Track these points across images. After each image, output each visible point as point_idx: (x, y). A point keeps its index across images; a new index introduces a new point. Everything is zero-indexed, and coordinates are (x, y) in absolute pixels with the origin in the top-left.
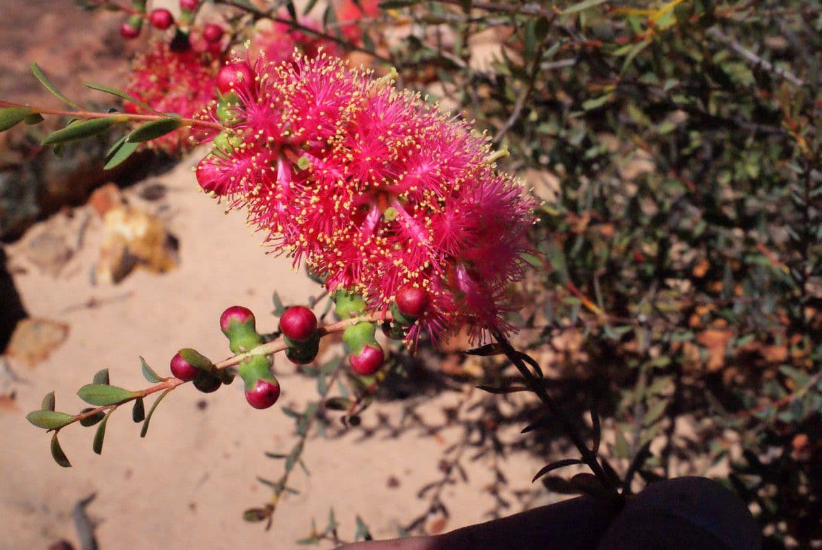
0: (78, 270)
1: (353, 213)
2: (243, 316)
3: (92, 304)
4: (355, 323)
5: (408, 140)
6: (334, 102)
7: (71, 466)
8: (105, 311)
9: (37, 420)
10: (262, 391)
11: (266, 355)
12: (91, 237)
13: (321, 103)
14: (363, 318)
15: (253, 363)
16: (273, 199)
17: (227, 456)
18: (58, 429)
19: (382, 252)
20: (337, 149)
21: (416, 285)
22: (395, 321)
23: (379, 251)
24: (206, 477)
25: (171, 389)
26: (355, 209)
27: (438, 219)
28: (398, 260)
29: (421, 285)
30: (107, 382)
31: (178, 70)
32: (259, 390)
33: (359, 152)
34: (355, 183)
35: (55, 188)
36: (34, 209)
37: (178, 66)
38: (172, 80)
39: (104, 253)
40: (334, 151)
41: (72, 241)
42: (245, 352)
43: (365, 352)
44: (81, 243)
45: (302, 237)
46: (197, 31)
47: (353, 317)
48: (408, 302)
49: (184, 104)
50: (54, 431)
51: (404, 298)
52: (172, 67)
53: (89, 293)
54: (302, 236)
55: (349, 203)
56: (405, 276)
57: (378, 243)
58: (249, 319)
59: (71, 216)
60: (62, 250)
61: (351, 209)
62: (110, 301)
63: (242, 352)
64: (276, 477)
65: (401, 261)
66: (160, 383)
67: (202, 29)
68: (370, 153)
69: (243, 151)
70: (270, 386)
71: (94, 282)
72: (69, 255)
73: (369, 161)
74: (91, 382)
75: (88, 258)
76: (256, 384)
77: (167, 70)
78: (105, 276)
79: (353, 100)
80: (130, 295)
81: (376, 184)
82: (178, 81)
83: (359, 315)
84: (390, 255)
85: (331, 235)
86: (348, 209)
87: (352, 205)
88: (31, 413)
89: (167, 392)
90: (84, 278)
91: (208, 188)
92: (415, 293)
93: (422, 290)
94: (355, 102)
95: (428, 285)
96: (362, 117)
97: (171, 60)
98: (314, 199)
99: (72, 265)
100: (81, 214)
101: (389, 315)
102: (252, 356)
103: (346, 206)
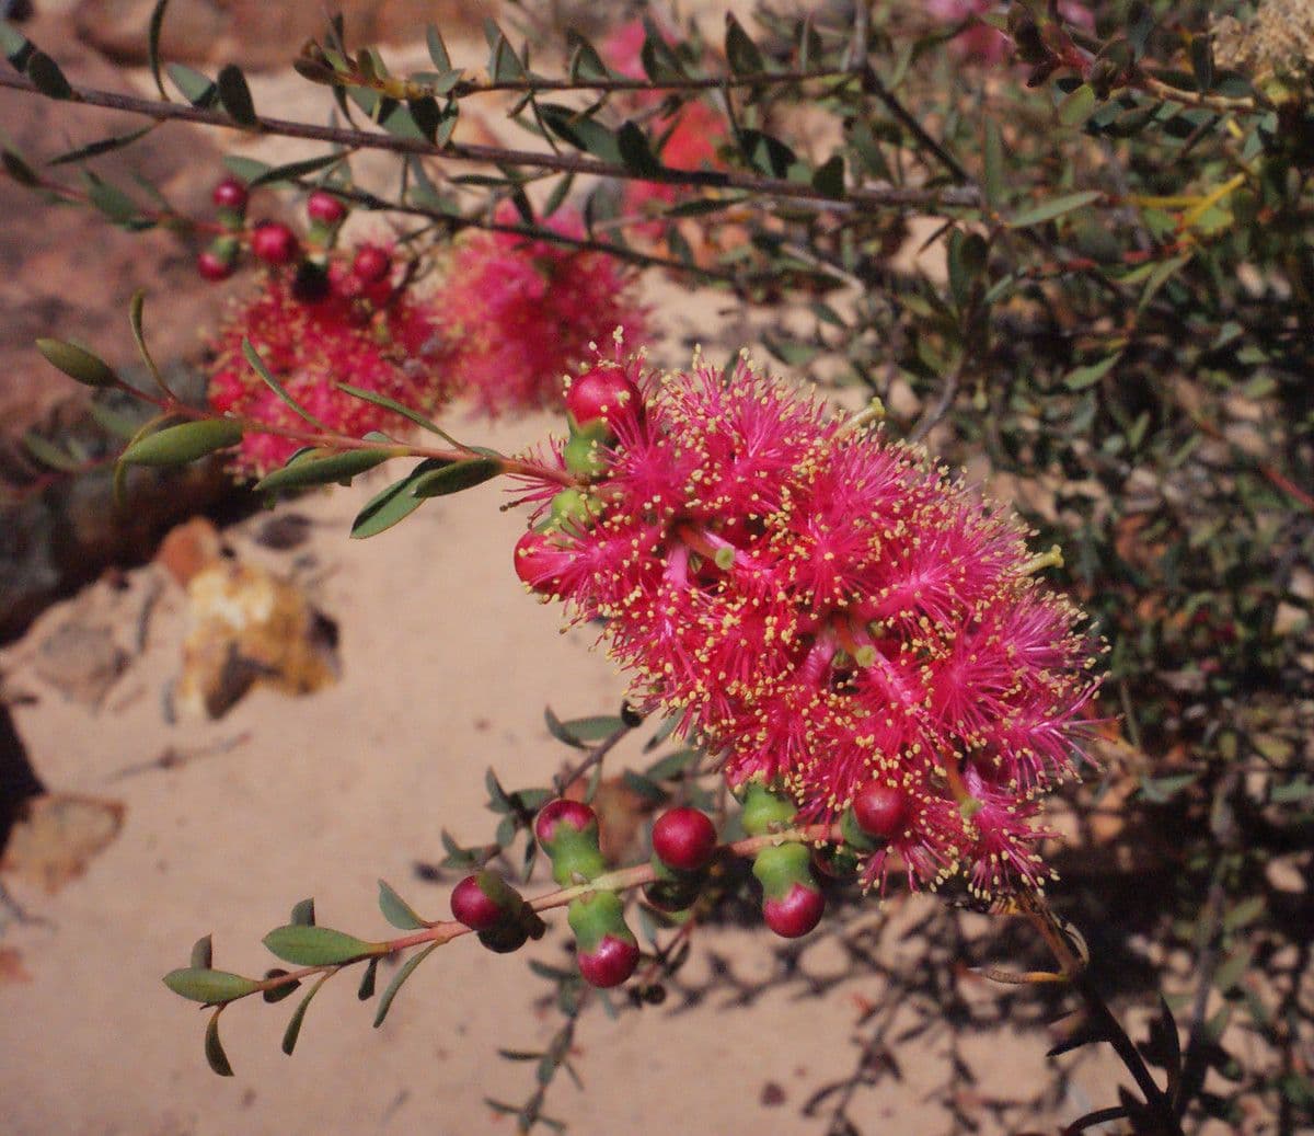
0: (140, 692)
1: (796, 649)
2: (580, 818)
3: (169, 761)
4: (776, 843)
5: (900, 529)
6: (779, 454)
7: (232, 1074)
8: (193, 775)
9: (181, 985)
10: (610, 953)
11: (619, 891)
12: (161, 625)
13: (757, 453)
14: (792, 834)
15: (594, 906)
16: (659, 616)
17: (442, 1054)
18: (223, 1004)
19: (839, 721)
20: (779, 535)
21: (892, 783)
22: (845, 843)
23: (833, 719)
24: (402, 1097)
25: (442, 943)
26: (798, 642)
27: (940, 668)
28: (865, 737)
29: (900, 783)
30: (311, 921)
31: (310, 335)
32: (605, 953)
33: (815, 543)
34: (804, 598)
35: (88, 532)
36: (48, 576)
37: (308, 326)
38: (299, 353)
39: (188, 658)
40: (773, 540)
41: (125, 637)
42: (582, 883)
43: (794, 895)
44: (143, 640)
45: (699, 686)
46: (341, 259)
47: (773, 831)
48: (877, 812)
49: (323, 397)
50: (214, 1008)
51: (871, 805)
52: (298, 326)
53: (165, 738)
54: (699, 683)
55: (790, 632)
56: (876, 765)
57: (831, 704)
58: (589, 826)
59: (122, 585)
60: (107, 657)
61: (793, 643)
62: (204, 752)
63: (575, 883)
64: (520, 1096)
65: (871, 739)
66: (424, 930)
67: (351, 255)
68: (833, 546)
69: (616, 528)
70: (624, 947)
71: (171, 717)
72: (121, 664)
73: (831, 560)
74: (287, 921)
75: (158, 667)
76: (600, 943)
77: (290, 334)
78: (193, 704)
79: (811, 452)
80: (244, 738)
81: (842, 602)
82: (310, 352)
83: (785, 828)
84: (852, 727)
85: (752, 684)
86: (788, 642)
87: (795, 636)
88: (173, 974)
89: (432, 948)
90: (151, 707)
91: (545, 587)
92: (891, 797)
93: (901, 790)
94: (814, 456)
95: (912, 783)
96: (827, 484)
97: (295, 314)
98: (728, 620)
99: (128, 683)
100: (141, 580)
101: (838, 831)
102: (595, 892)
103: (786, 636)
